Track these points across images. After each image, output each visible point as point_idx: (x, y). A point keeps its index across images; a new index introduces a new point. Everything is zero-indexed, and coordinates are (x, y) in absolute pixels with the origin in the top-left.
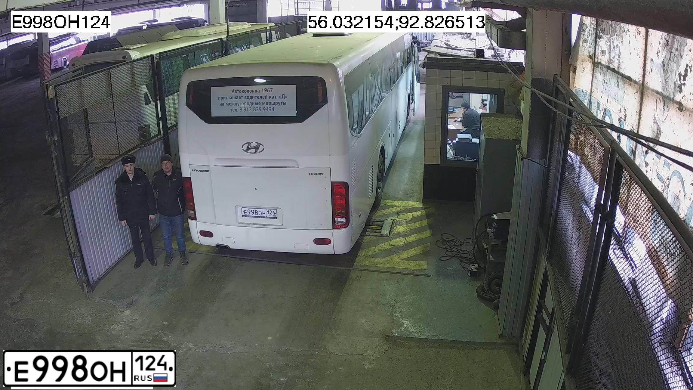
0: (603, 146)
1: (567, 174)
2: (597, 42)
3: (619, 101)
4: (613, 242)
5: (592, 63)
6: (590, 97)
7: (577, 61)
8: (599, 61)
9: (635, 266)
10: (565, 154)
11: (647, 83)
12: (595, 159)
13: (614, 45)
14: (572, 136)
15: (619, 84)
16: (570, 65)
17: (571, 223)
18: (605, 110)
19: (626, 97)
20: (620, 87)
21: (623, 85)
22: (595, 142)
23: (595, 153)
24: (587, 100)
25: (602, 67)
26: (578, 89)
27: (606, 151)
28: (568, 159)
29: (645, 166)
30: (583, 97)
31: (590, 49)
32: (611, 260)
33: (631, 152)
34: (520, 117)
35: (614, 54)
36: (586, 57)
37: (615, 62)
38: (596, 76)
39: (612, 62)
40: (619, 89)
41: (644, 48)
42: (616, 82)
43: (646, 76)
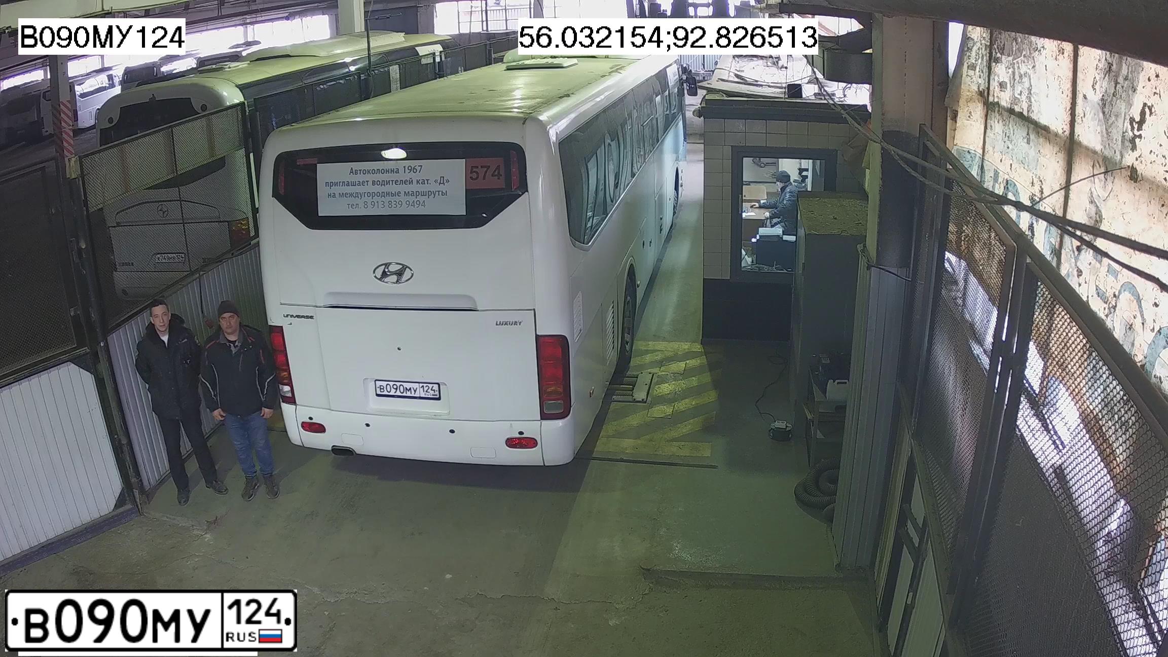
0: (1003, 244)
1: (943, 292)
2: (991, 69)
3: (1031, 167)
4: (1024, 405)
5: (984, 104)
6: (983, 161)
7: (958, 102)
8: (996, 100)
9: (1062, 443)
10: (942, 258)
11: (1079, 135)
12: (992, 266)
13: (1020, 73)
14: (952, 228)
15: (1030, 138)
16: (947, 107)
17: (952, 374)
18: (1007, 181)
19: (1042, 160)
20: (1031, 144)
21: (1036, 141)
22: (990, 238)
23: (991, 255)
24: (977, 165)
25: (1000, 110)
26: (960, 148)
27: (1009, 253)
28: (946, 266)
29: (1076, 276)
30: (970, 162)
31: (980, 81)
32: (1022, 435)
33: (1052, 252)
34: (865, 196)
35: (1020, 89)
36: (974, 94)
37: (1022, 101)
38: (991, 126)
39: (1017, 101)
40: (1031, 147)
41: (1072, 77)
42: (1025, 134)
43: (1076, 124)
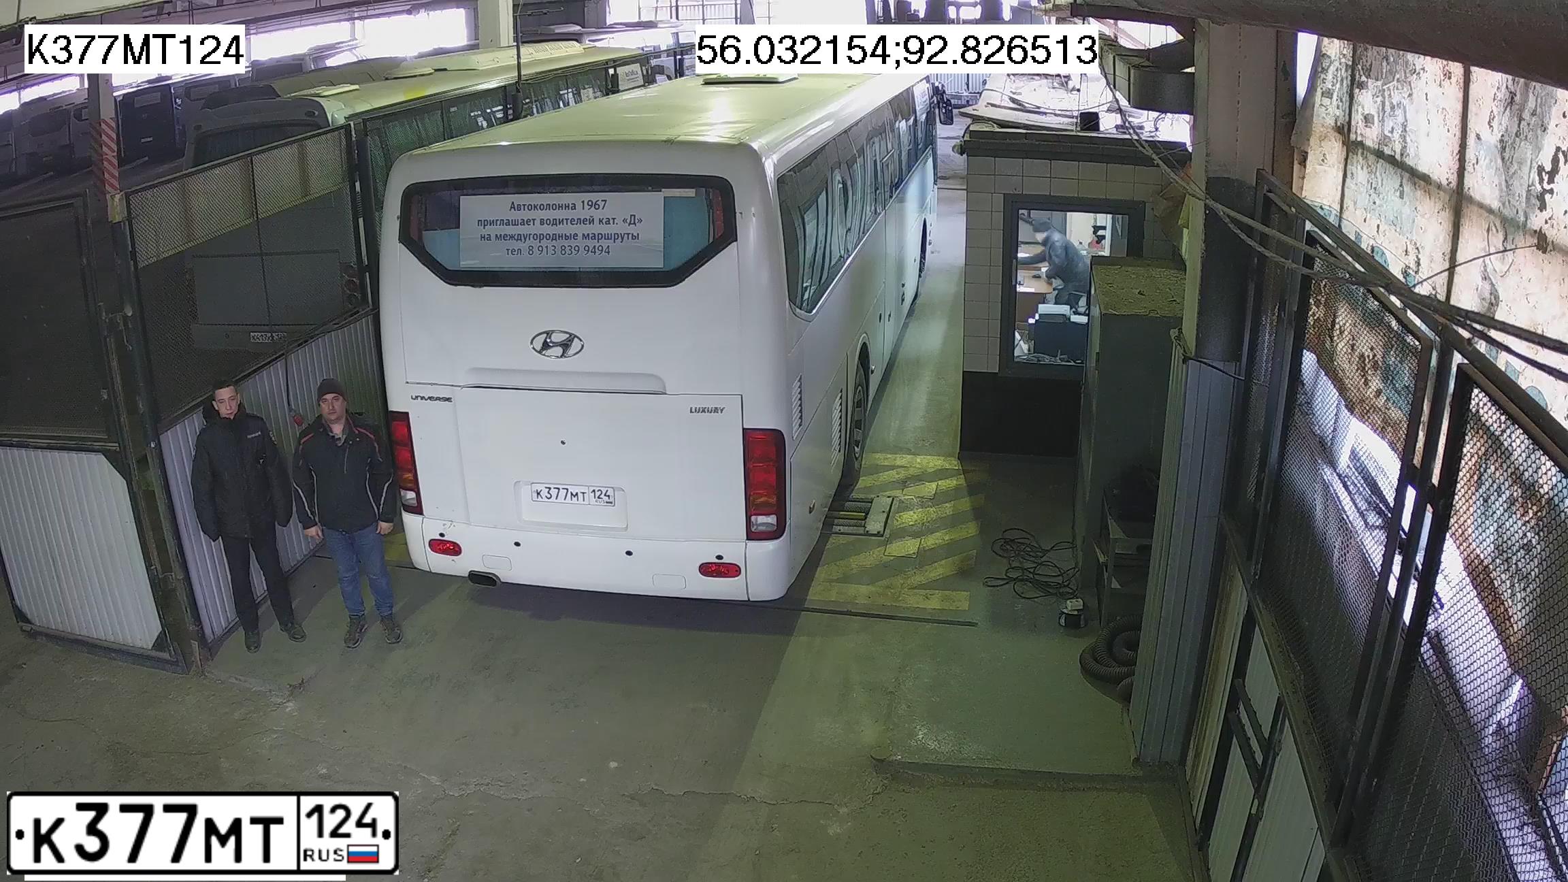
2: (1353, 97)
3: (1404, 230)
5: (1343, 143)
6: (1340, 221)
7: (1309, 140)
8: (1359, 139)
10: (1299, 360)
11: (1469, 188)
13: (1392, 103)
15: (1403, 191)
16: (1294, 147)
19: (1419, 221)
20: (1406, 198)
21: (1412, 194)
25: (1365, 152)
31: (1338, 113)
34: (1181, 265)
35: (1391, 124)
36: (1329, 130)
37: (1395, 141)
38: (1352, 173)
39: (1387, 140)
40: (1405, 203)
41: (1461, 110)
42: (1397, 186)
43: (1466, 173)
